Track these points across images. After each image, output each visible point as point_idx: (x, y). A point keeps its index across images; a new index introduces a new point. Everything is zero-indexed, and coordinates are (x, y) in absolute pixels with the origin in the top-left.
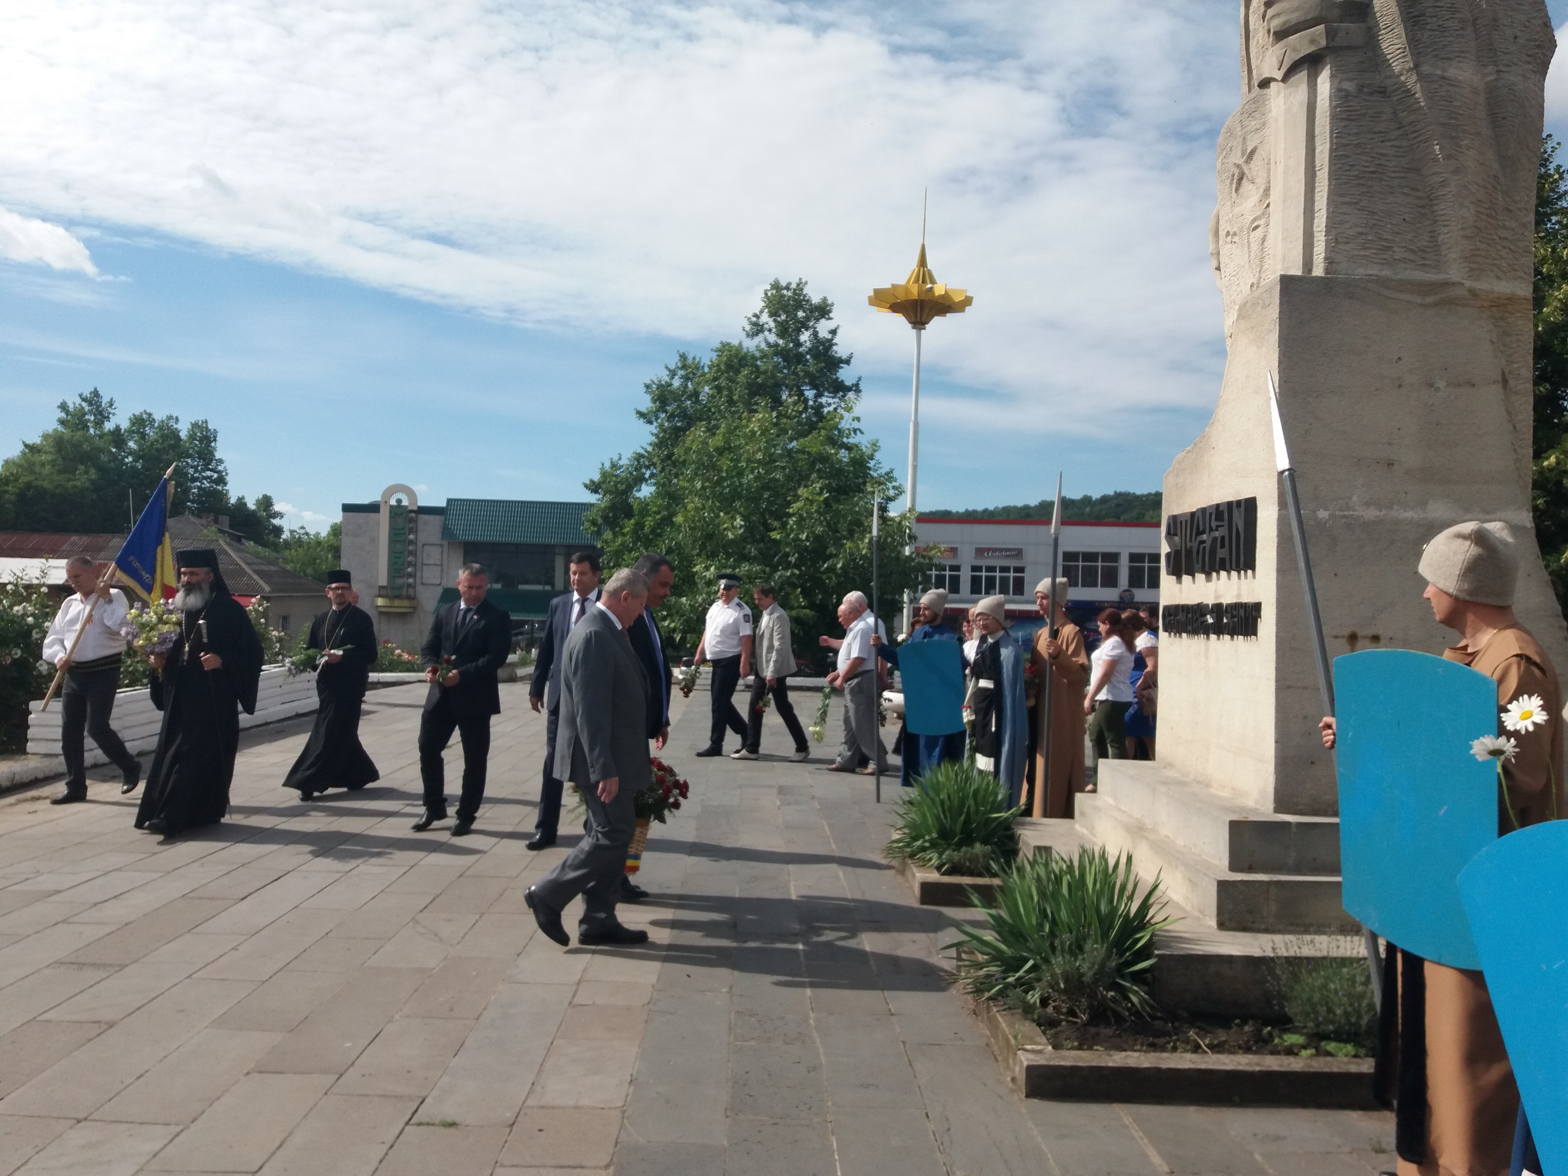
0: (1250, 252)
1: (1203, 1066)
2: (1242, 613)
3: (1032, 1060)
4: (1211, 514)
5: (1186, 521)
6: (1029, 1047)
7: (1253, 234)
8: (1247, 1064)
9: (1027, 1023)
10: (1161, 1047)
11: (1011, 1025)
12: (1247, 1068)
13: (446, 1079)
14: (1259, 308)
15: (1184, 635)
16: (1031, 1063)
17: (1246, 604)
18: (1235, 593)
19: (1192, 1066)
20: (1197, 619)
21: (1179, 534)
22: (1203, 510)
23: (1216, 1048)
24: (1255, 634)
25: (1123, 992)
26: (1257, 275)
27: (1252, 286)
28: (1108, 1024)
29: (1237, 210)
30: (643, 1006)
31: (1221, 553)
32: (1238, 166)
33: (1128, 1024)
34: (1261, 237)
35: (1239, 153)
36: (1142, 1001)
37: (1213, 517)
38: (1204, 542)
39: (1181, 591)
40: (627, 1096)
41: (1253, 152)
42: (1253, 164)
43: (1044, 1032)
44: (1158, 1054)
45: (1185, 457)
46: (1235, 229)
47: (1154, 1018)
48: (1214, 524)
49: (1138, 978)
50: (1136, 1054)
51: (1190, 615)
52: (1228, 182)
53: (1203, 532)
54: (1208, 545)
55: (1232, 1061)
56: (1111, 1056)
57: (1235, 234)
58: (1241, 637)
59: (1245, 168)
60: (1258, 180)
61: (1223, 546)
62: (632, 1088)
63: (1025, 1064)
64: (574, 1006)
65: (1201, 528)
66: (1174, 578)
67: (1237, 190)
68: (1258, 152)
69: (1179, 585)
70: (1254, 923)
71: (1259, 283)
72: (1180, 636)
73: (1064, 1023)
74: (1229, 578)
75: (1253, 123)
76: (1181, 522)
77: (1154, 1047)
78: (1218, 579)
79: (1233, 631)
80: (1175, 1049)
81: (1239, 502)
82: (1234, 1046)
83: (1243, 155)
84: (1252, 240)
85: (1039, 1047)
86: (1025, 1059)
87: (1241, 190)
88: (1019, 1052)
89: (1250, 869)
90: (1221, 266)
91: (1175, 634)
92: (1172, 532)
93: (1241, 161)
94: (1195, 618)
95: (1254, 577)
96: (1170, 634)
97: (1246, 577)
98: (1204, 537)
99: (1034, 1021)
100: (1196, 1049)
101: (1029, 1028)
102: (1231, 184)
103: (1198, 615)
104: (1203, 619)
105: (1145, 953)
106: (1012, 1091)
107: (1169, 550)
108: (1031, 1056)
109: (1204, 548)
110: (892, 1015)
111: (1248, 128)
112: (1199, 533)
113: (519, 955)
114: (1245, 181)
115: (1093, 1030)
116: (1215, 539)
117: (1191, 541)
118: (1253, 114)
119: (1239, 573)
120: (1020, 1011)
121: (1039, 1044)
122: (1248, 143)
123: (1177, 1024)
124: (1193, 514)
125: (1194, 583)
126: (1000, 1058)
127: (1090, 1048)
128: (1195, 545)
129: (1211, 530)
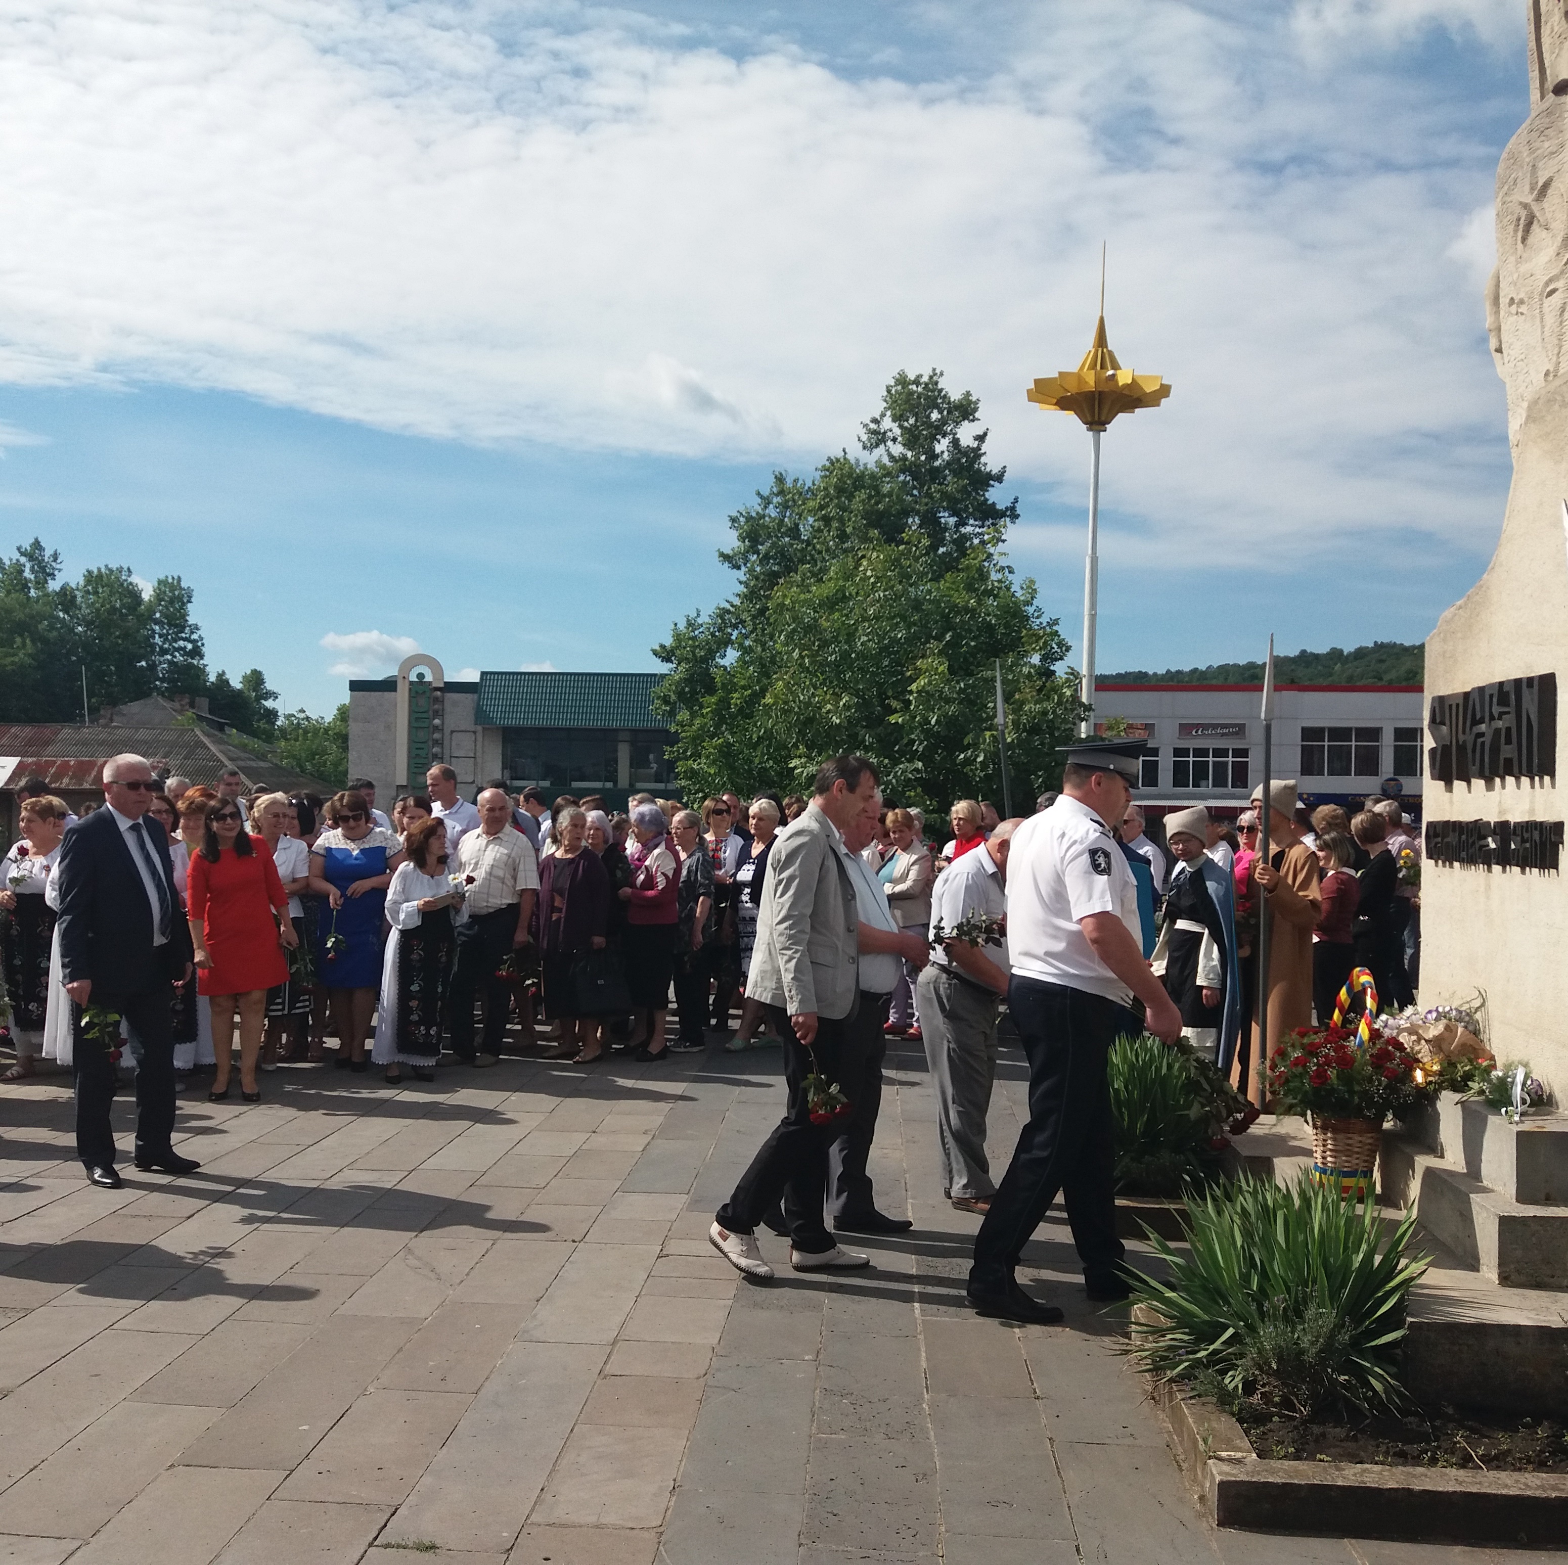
0: (1543, 327)
1: (1474, 1489)
2: (1536, 835)
3: (1228, 1474)
4: (1491, 696)
5: (1458, 705)
6: (1224, 1454)
7: (1547, 302)
8: (1538, 1487)
9: (1224, 1418)
10: (1413, 1458)
11: (1200, 1420)
12: (1538, 1493)
13: (427, 1480)
14: (1556, 407)
15: (1456, 864)
16: (1225, 1479)
17: (1541, 823)
18: (1527, 807)
19: (1458, 1489)
20: (1473, 843)
21: (1448, 722)
22: (1481, 690)
23: (1495, 1462)
24: (1556, 866)
25: (1361, 1374)
26: (1554, 359)
27: (1547, 374)
28: (1338, 1423)
29: (1524, 268)
30: (698, 1378)
31: (1508, 751)
32: (1526, 206)
33: (1368, 1421)
34: (1559, 305)
35: (1527, 188)
36: (1388, 1388)
37: (1495, 700)
38: (1482, 735)
39: (1451, 802)
40: (667, 1509)
41: (1546, 186)
42: (1547, 203)
43: (1247, 1432)
44: (1410, 1469)
45: (1455, 615)
46: (1522, 295)
47: (1405, 1412)
48: (1496, 710)
49: (1383, 1355)
50: (1377, 1468)
51: (1464, 837)
52: (1511, 228)
53: (1482, 721)
54: (1487, 739)
55: (1517, 1481)
56: (1338, 1469)
57: (1522, 302)
58: (1535, 871)
59: (1535, 208)
60: (1553, 225)
61: (1508, 741)
62: (674, 1499)
63: (1218, 1479)
64: (605, 1378)
65: (1478, 717)
66: (1442, 784)
67: (1524, 240)
68: (1553, 184)
69: (1448, 794)
70: (1553, 1277)
71: (1556, 371)
72: (1451, 866)
73: (1276, 1419)
74: (1518, 787)
75: (1546, 144)
76: (1450, 706)
77: (1403, 1458)
78: (1503, 786)
79: (1525, 861)
80: (1433, 1462)
81: (1530, 680)
82: (1520, 1459)
83: (1532, 189)
84: (1546, 309)
85: (1239, 1455)
86: (1218, 1472)
87: (1531, 240)
88: (1210, 1462)
89: (1548, 1200)
90: (1503, 346)
91: (1444, 863)
92: (1438, 721)
93: (1529, 199)
94: (1471, 841)
95: (1553, 785)
96: (1436, 862)
97: (1542, 786)
98: (1483, 727)
99: (1233, 1415)
100: (1465, 1462)
101: (1226, 1424)
102: (1516, 231)
103: (1475, 837)
104: (1482, 842)
105: (1393, 1320)
106: (1200, 1516)
107: (1434, 745)
108: (1226, 1468)
109: (1483, 743)
110: (1038, 1398)
111: (1539, 152)
112: (1476, 722)
113: (538, 1301)
114: (1535, 227)
115: (1316, 1429)
116: (1497, 731)
117: (1464, 732)
118: (1546, 132)
119: (1532, 779)
120: (1214, 1400)
121: (1240, 1450)
122: (1540, 173)
123: (1438, 1423)
124: (1466, 695)
125: (1470, 791)
127: (1312, 1457)
128: (1470, 739)
129: (1492, 718)
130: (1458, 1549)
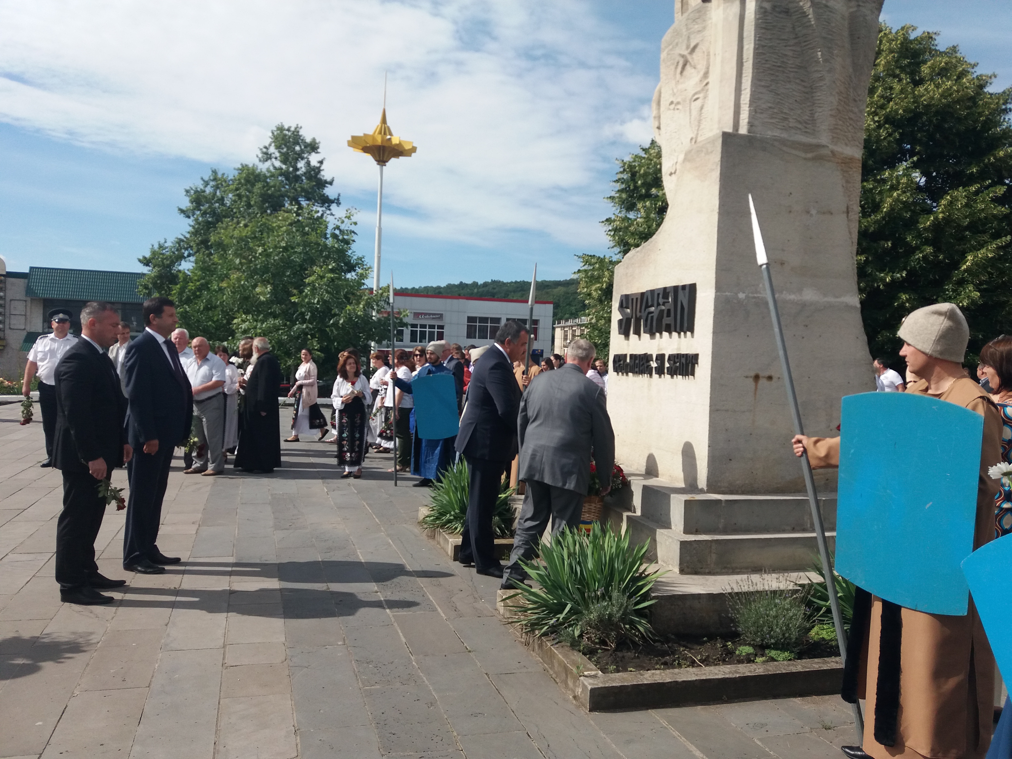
0: (690, 116)
1: (704, 677)
2: (683, 360)
3: (593, 684)
4: (658, 294)
5: (637, 299)
6: (586, 673)
7: (694, 104)
8: (730, 673)
9: (576, 653)
10: (671, 665)
11: (565, 656)
12: (731, 676)
14: (703, 154)
15: (630, 374)
16: (593, 687)
17: (687, 354)
18: (676, 347)
19: (698, 678)
20: (643, 364)
21: (630, 307)
22: (652, 291)
23: (706, 661)
24: (693, 374)
25: (632, 623)
26: (696, 132)
27: (692, 139)
28: (629, 649)
29: (680, 87)
30: (282, 662)
31: (666, 320)
32: (683, 56)
33: (641, 648)
34: (700, 105)
35: (684, 47)
36: (646, 629)
37: (661, 296)
38: (652, 312)
39: (628, 345)
40: (297, 745)
41: (695, 47)
42: (695, 55)
43: (589, 659)
44: (671, 671)
45: (634, 255)
46: (679, 100)
47: (655, 641)
48: (661, 301)
49: (640, 613)
50: (658, 672)
51: (637, 361)
52: (673, 67)
53: (652, 306)
54: (655, 315)
55: (719, 671)
56: (642, 675)
57: (678, 103)
58: (680, 377)
59: (689, 57)
60: (699, 67)
61: (669, 315)
62: (298, 738)
63: (589, 687)
64: (226, 668)
65: (650, 304)
66: (623, 336)
67: (682, 72)
68: (699, 47)
69: (626, 341)
70: (702, 568)
71: (696, 138)
72: (627, 375)
73: (599, 651)
74: (671, 337)
75: (696, 26)
76: (632, 299)
77: (667, 665)
78: (661, 337)
79: (673, 372)
80: (680, 666)
81: (684, 287)
82: (715, 659)
83: (688, 47)
84: (693, 107)
85: (593, 673)
86: (590, 684)
87: (685, 73)
88: (582, 678)
89: (697, 532)
90: (661, 126)
91: (623, 374)
92: (624, 306)
93: (686, 53)
94: (641, 363)
95: (693, 336)
96: (618, 373)
97: (685, 337)
98: (653, 309)
99: (580, 651)
100: (693, 664)
101: (578, 657)
102: (676, 68)
103: (644, 361)
104: (648, 364)
106: (578, 707)
107: (621, 317)
108: (591, 681)
109: (652, 317)
110: (470, 652)
111: (692, 30)
112: (647, 306)
113: (166, 625)
114: (688, 67)
115: (620, 654)
116: (662, 311)
117: (640, 312)
118: (697, 20)
119: (679, 334)
120: (569, 644)
121: (591, 670)
122: (692, 40)
123: (670, 645)
124: (642, 294)
125: (640, 339)
126: (558, 680)
127: (625, 670)
128: (644, 315)
129: (658, 304)
130: (699, 707)
